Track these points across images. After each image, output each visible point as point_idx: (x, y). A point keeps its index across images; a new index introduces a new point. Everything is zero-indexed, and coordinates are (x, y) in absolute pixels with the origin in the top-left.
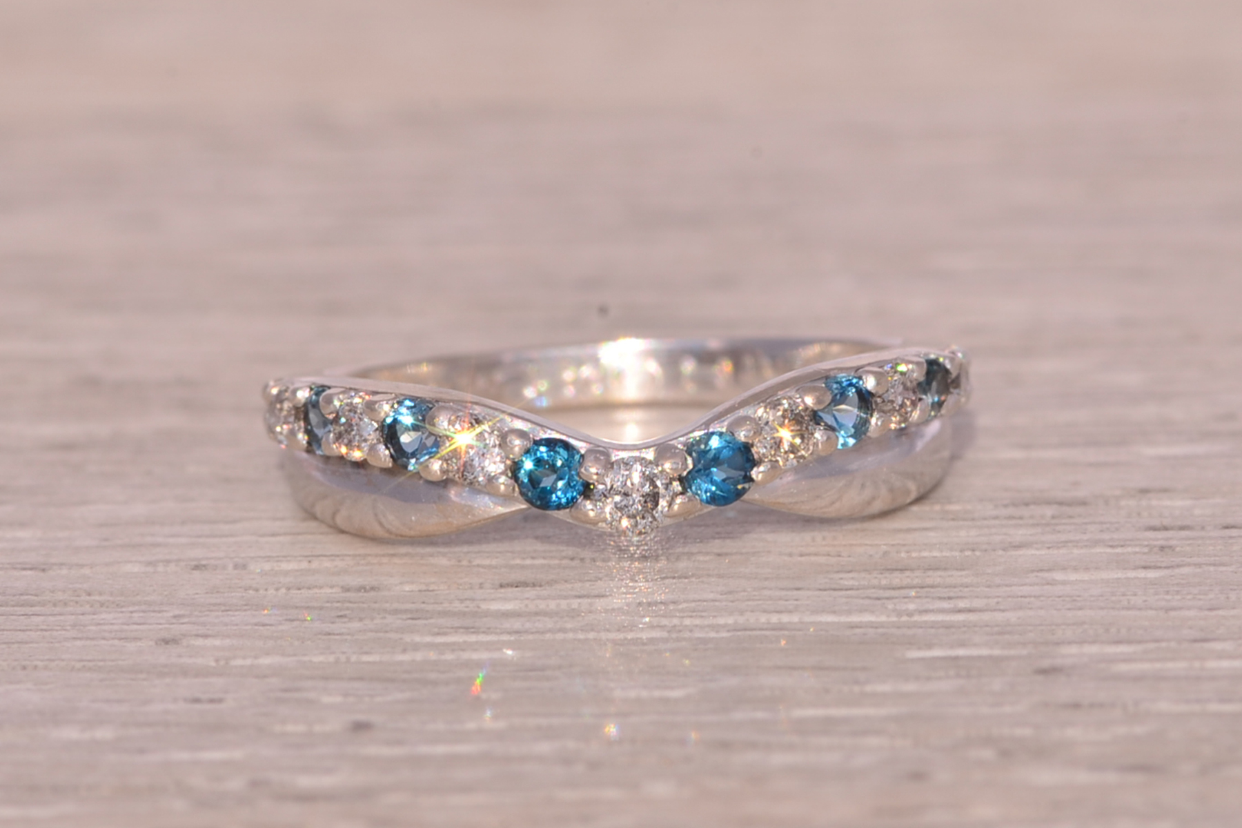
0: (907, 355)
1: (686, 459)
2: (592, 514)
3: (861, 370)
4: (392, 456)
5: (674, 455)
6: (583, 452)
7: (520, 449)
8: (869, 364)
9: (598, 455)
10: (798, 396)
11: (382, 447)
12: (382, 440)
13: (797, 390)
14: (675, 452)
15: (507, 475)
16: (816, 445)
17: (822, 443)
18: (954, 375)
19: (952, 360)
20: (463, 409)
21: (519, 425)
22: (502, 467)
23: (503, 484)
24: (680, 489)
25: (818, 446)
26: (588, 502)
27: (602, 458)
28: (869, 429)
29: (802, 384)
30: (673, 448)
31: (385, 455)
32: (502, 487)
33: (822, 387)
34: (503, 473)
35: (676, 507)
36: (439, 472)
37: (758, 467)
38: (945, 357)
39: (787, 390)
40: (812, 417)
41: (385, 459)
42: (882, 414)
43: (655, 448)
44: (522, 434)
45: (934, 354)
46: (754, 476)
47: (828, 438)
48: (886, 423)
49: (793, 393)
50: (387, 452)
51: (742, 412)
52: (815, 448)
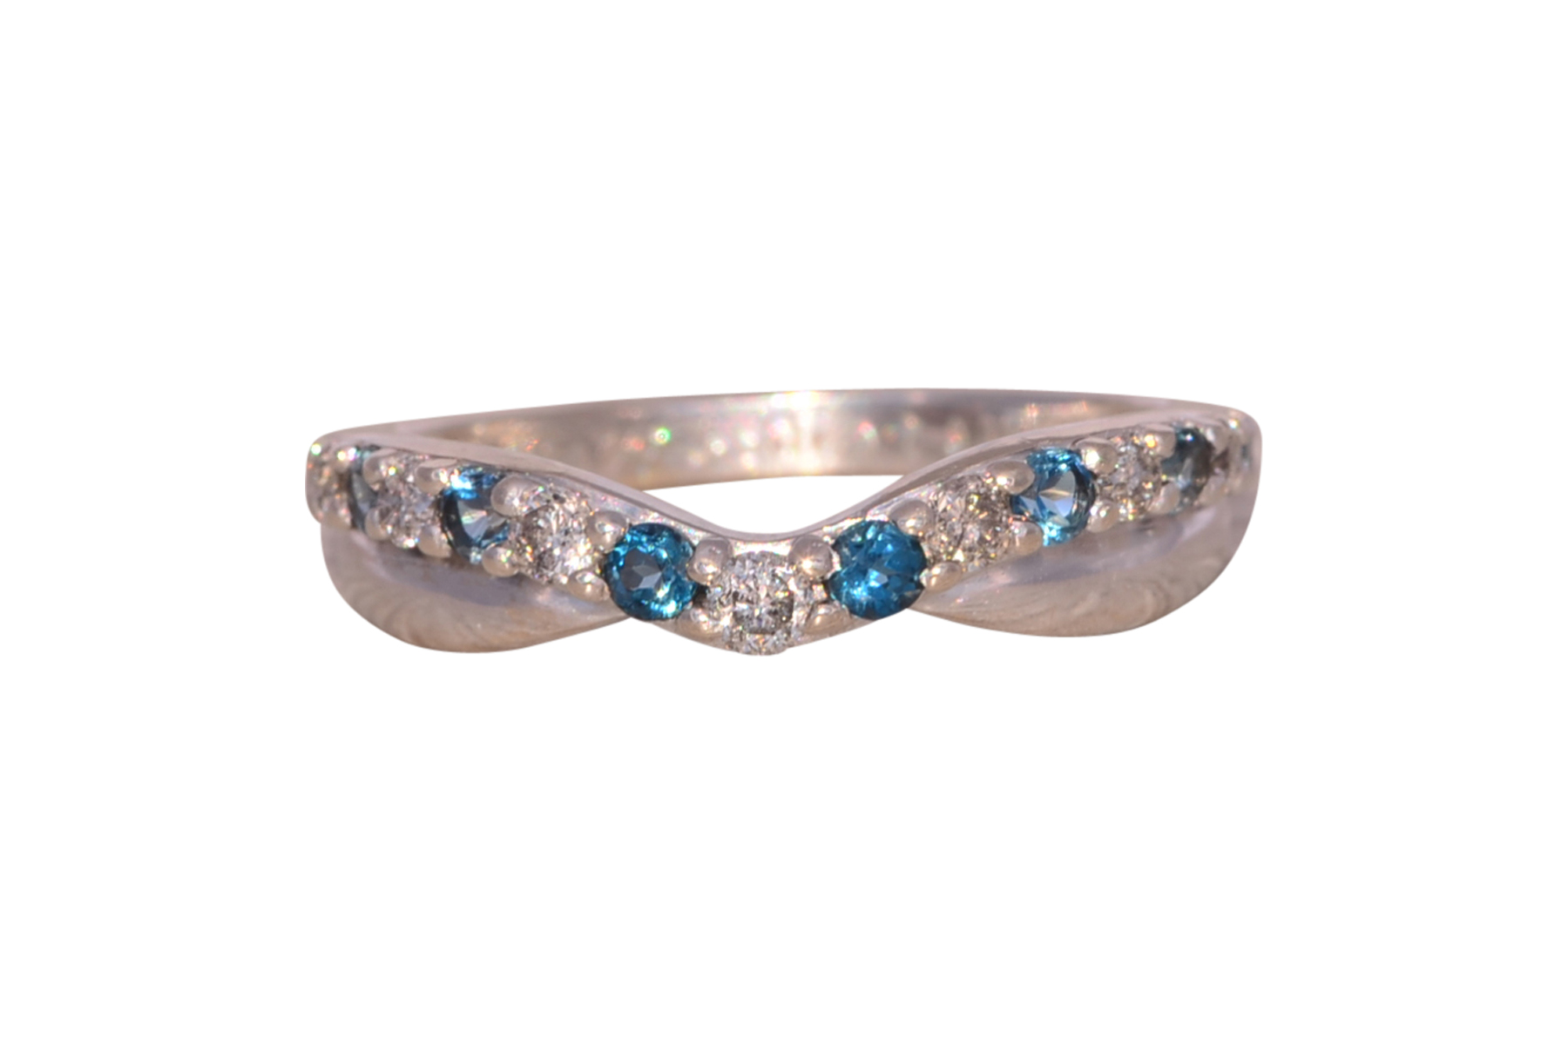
0: (1150, 423)
1: (831, 557)
2: (705, 627)
3: (1080, 442)
4: (449, 542)
5: (815, 551)
6: (696, 542)
7: (612, 537)
8: (1094, 434)
9: (714, 548)
10: (988, 475)
11: (437, 530)
12: (437, 519)
13: (989, 467)
14: (817, 547)
15: (594, 573)
16: (1012, 541)
17: (1020, 539)
18: (1219, 449)
19: (1216, 430)
20: (543, 482)
21: (614, 505)
22: (589, 560)
23: (590, 583)
24: (824, 595)
25: (1014, 542)
26: (700, 611)
27: (719, 552)
28: (1089, 522)
29: (996, 460)
30: (813, 541)
31: (440, 540)
32: (589, 589)
33: (1023, 464)
34: (590, 569)
35: (818, 620)
36: (507, 565)
37: (930, 569)
38: (1207, 426)
39: (978, 465)
40: (1008, 504)
41: (441, 546)
42: (1107, 501)
43: (791, 540)
44: (615, 518)
45: (1192, 421)
46: (924, 582)
47: (1030, 532)
48: (1113, 513)
49: (984, 471)
50: (444, 537)
51: (912, 495)
52: (1011, 545)
